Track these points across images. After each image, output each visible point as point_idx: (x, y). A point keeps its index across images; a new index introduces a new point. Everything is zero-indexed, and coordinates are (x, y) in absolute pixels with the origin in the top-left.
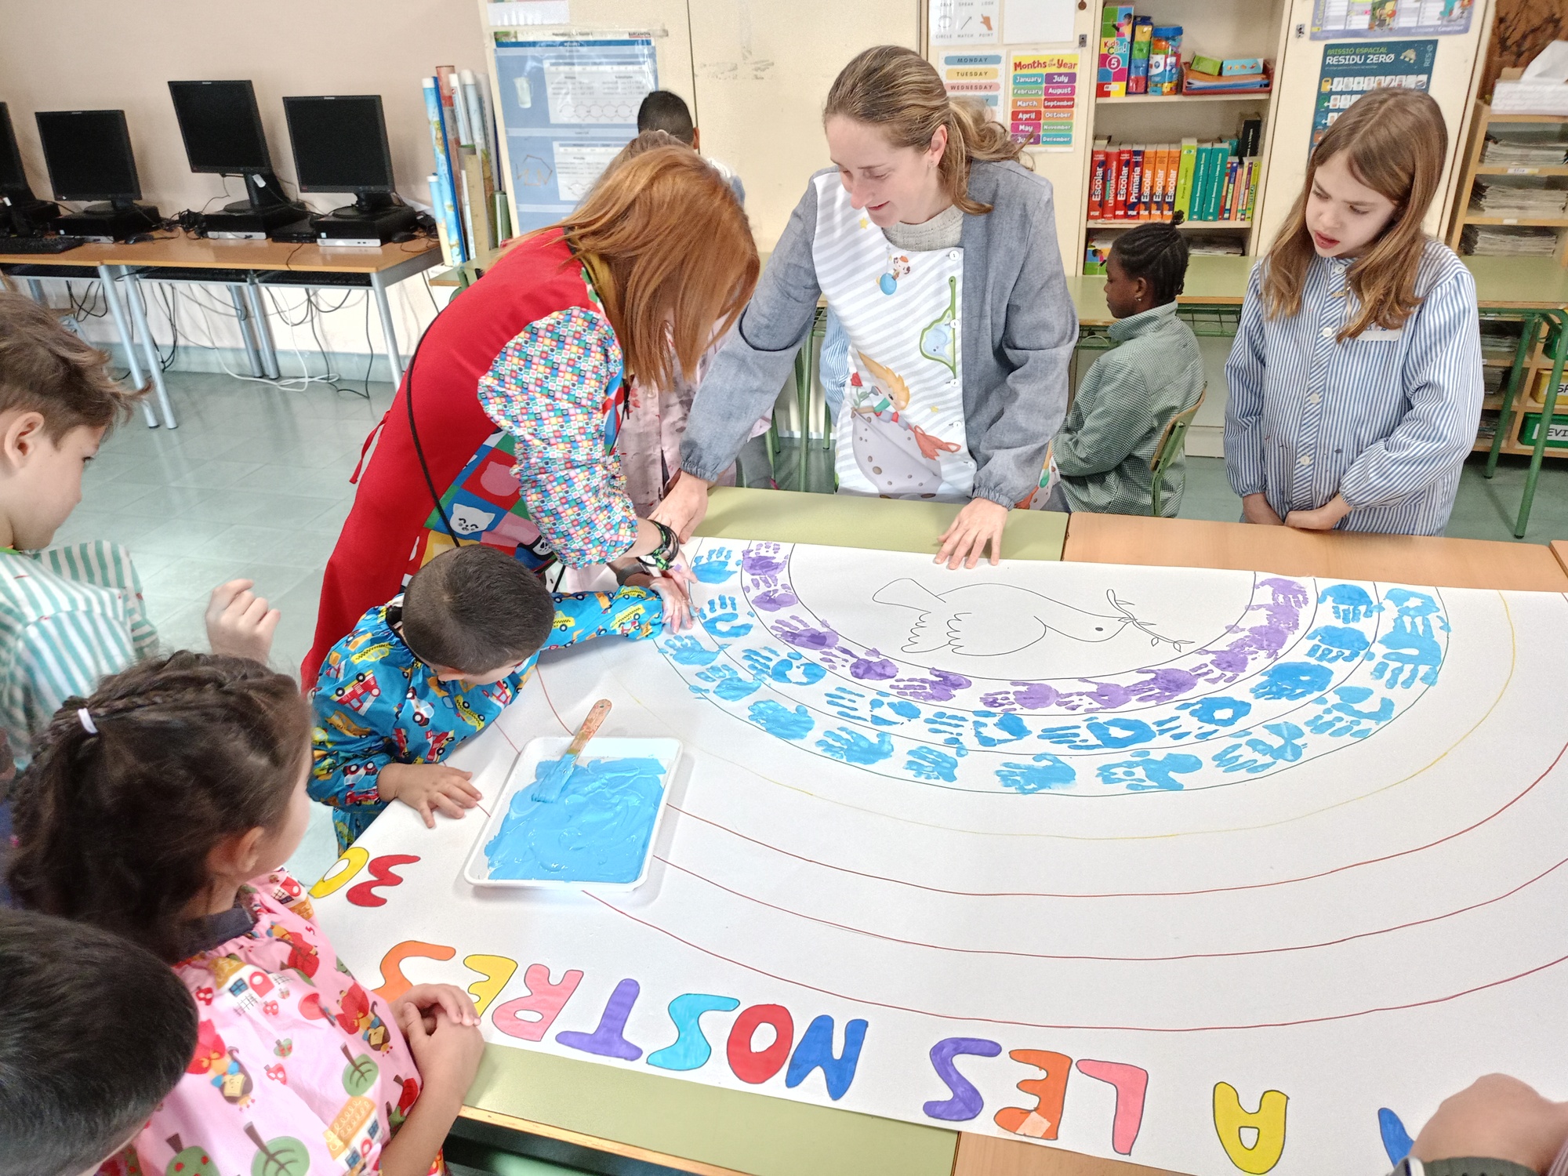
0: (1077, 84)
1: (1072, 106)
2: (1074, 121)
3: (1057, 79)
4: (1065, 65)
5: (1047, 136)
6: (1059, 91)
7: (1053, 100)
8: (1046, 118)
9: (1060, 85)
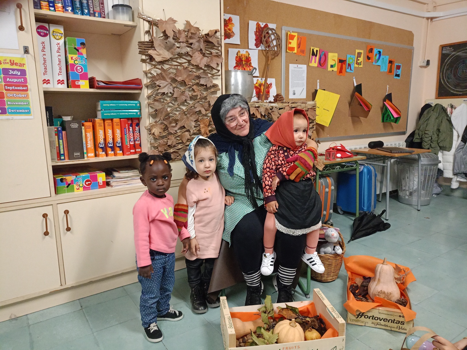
0: (27, 77)
1: (27, 90)
2: (30, 100)
3: (11, 72)
4: (16, 64)
5: (11, 109)
6: (15, 80)
7: (11, 86)
8: (8, 97)
9: (15, 76)
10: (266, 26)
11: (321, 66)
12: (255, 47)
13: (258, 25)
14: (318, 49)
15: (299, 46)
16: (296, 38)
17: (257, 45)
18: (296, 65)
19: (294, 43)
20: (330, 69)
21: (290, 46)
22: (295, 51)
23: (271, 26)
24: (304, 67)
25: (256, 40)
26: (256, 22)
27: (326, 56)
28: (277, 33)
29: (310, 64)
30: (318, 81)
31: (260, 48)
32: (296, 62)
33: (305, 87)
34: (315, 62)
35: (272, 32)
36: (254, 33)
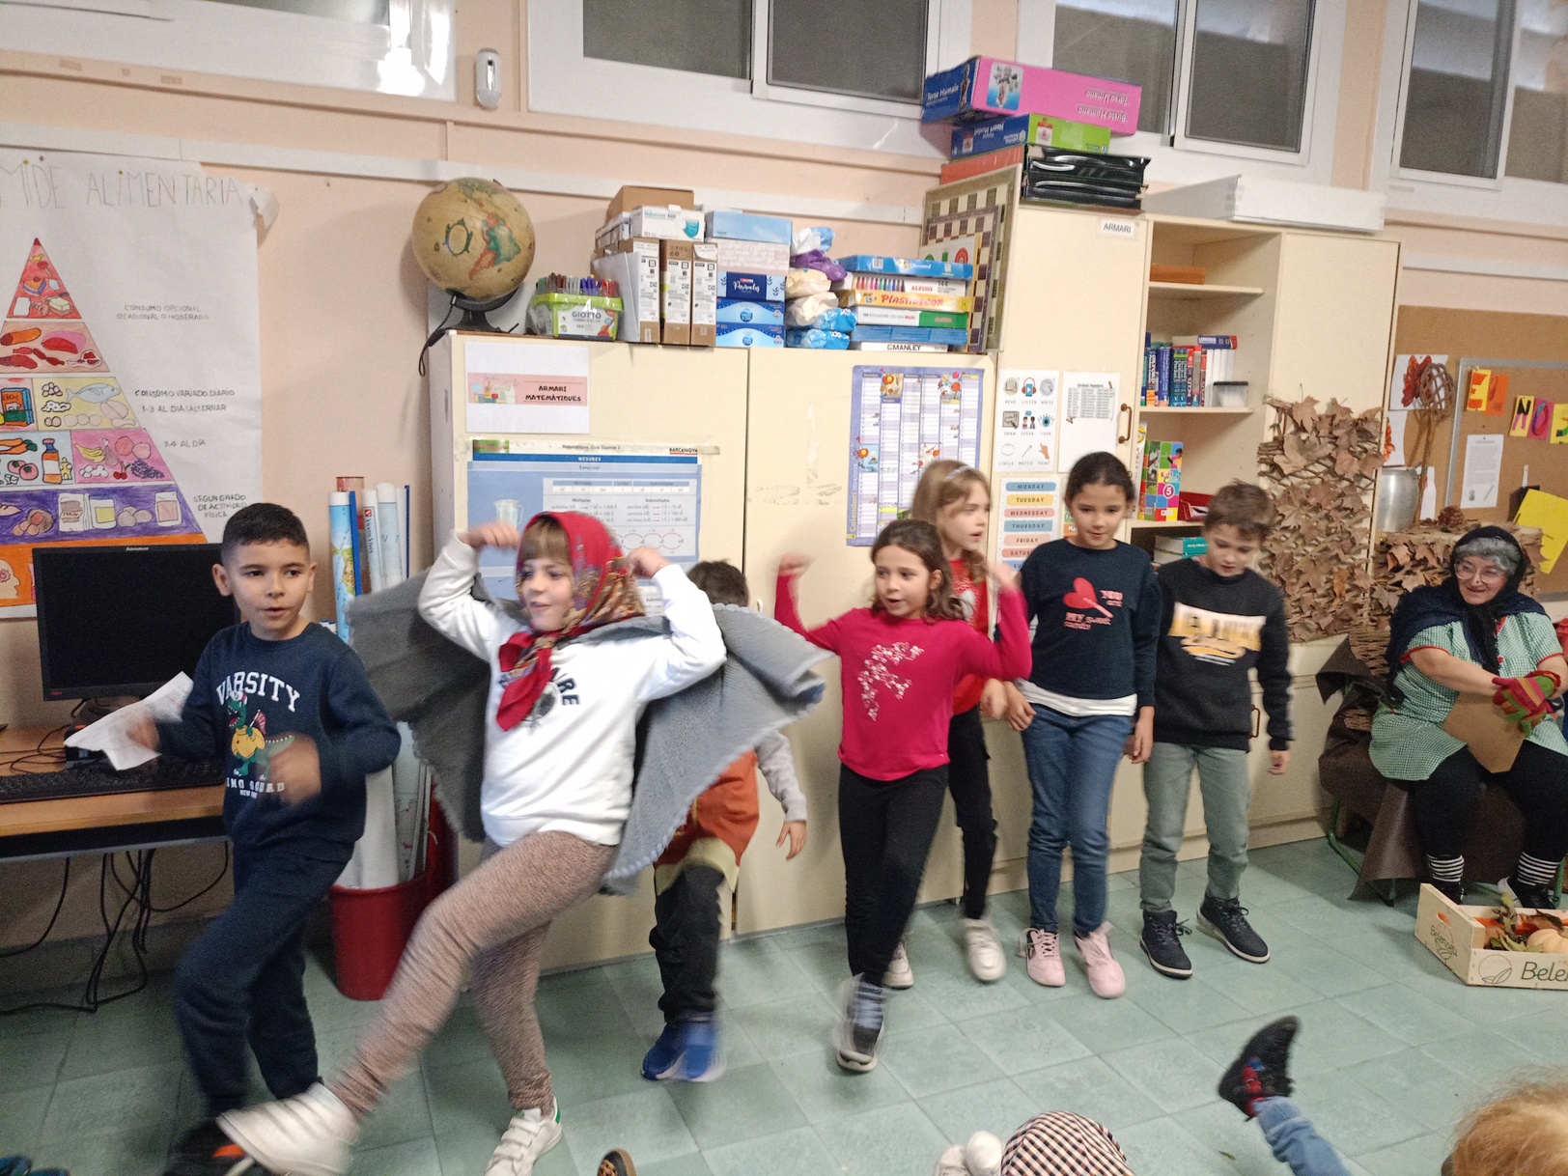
10: (1428, 360)
11: (1535, 434)
12: (1401, 406)
13: (1413, 361)
14: (1532, 399)
15: (1492, 394)
16: (1486, 382)
17: (1406, 402)
18: (1480, 437)
19: (1481, 392)
20: (1554, 439)
21: (1472, 397)
22: (1483, 408)
23: (1436, 359)
24: (1499, 439)
25: (1404, 392)
26: (1408, 357)
27: (1547, 412)
28: (1449, 372)
29: (1513, 433)
30: (1526, 467)
31: (1411, 407)
32: (1484, 429)
33: (1496, 483)
34: (1523, 427)
35: (1438, 371)
36: (1402, 378)
